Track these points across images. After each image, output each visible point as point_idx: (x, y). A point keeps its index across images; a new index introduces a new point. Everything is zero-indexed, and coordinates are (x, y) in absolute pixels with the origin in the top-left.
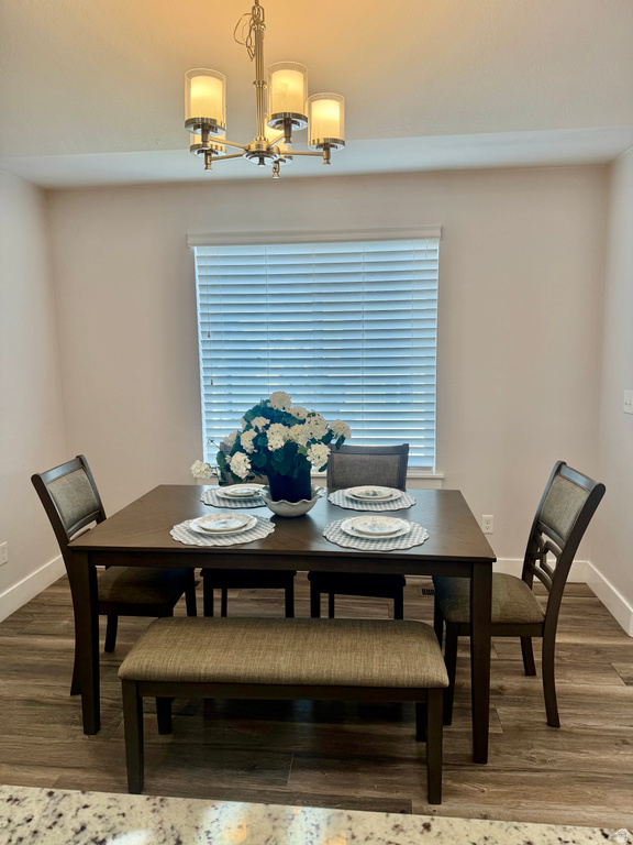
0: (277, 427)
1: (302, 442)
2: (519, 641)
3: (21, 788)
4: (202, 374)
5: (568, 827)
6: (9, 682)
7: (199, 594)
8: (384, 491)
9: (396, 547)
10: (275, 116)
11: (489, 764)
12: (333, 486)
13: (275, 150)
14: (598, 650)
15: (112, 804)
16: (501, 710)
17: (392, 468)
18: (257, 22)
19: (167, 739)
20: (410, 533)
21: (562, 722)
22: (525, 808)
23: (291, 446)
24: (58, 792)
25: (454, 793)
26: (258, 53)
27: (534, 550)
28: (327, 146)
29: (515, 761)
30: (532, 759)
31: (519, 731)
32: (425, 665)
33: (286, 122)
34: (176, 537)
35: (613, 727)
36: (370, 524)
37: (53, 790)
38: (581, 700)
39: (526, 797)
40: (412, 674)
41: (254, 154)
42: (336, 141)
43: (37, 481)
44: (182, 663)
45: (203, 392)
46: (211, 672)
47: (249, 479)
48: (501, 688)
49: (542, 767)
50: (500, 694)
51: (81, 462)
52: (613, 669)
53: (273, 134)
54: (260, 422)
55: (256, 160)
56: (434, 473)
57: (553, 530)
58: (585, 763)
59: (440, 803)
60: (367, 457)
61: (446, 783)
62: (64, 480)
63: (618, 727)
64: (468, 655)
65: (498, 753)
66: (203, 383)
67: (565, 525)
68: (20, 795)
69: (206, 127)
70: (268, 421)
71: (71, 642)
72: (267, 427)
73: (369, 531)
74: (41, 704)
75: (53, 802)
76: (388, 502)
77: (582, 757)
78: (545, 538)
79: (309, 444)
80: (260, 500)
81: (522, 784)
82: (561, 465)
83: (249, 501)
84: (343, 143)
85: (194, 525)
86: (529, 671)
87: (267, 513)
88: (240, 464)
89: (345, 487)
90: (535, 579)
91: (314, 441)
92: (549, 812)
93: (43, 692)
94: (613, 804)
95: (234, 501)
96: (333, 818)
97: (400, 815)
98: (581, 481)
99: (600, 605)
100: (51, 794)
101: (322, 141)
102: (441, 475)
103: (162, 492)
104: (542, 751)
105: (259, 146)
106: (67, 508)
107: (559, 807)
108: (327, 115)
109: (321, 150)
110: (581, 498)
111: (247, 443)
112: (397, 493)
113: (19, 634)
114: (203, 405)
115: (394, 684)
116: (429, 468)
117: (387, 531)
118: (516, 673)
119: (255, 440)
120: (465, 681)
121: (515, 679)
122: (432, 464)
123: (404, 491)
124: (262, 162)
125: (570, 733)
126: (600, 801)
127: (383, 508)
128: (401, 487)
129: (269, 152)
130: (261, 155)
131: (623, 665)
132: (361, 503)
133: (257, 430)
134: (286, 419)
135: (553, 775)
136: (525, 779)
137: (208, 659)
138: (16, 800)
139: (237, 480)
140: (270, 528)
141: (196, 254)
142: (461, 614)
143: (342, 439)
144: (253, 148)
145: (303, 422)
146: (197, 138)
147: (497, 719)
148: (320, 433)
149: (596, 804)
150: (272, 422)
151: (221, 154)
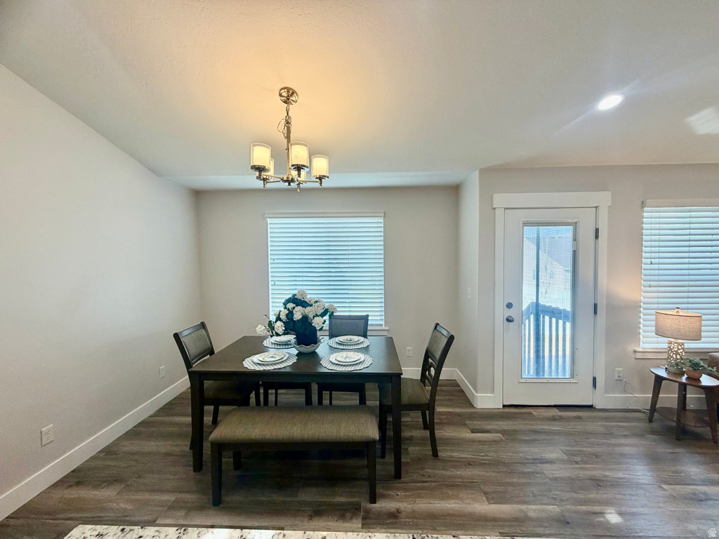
0: (299, 308)
1: (311, 316)
2: (420, 414)
3: (107, 526)
4: (270, 279)
5: (397, 535)
6: (157, 443)
7: (262, 391)
8: (356, 338)
9: (356, 368)
10: (293, 166)
11: (402, 479)
12: (332, 336)
13: (296, 180)
14: (459, 415)
15: (156, 534)
16: (411, 449)
17: (359, 326)
18: (288, 122)
19: (238, 473)
20: (364, 361)
21: (439, 454)
22: (418, 504)
23: (305, 319)
24: (127, 528)
25: (383, 496)
26: (288, 137)
27: (426, 366)
28: (321, 178)
29: (415, 477)
30: (423, 476)
31: (419, 460)
32: (368, 429)
33: (299, 168)
34: (245, 365)
35: (463, 456)
36: (345, 356)
37: (125, 527)
38: (449, 442)
39: (419, 497)
40: (360, 434)
41: (285, 181)
42: (324, 176)
43: (176, 336)
44: (243, 432)
45: (270, 287)
46: (258, 437)
47: (285, 334)
48: (411, 436)
49: (428, 480)
50: (411, 440)
51: (203, 325)
52: (465, 424)
53: (294, 173)
54: (290, 305)
55: (287, 184)
56: (384, 328)
57: (433, 358)
58: (450, 477)
59: (375, 503)
60: (349, 321)
61: (379, 490)
62: (193, 335)
63: (466, 456)
64: (391, 419)
65: (407, 472)
66: (270, 283)
67: (438, 355)
68: (105, 532)
69: (260, 169)
70: (294, 305)
71: (189, 419)
72: (294, 308)
73: (344, 360)
74: (173, 455)
75: (122, 535)
76: (356, 344)
77: (449, 473)
78: (430, 360)
79: (314, 317)
80: (291, 345)
81: (418, 490)
82: (437, 324)
83: (286, 344)
84: (328, 177)
85: (256, 358)
86: (425, 428)
87: (294, 351)
88: (279, 327)
89: (337, 336)
90: (426, 381)
91: (317, 315)
92: (430, 505)
93: (175, 449)
94: (462, 499)
95: (280, 345)
96: (276, 536)
97: (311, 532)
98: (445, 333)
99: (462, 391)
100: (123, 530)
101: (318, 176)
102: (387, 328)
103: (245, 339)
104: (429, 471)
105: (288, 178)
106: (192, 350)
107: (435, 502)
108: (320, 165)
109: (318, 180)
110: (445, 341)
111: (283, 317)
112: (362, 339)
113: (167, 415)
114: (270, 294)
115: (351, 441)
116: (382, 325)
117: (353, 360)
118: (420, 429)
119: (287, 315)
120: (390, 433)
121: (418, 431)
122: (383, 323)
123: (367, 338)
124: (289, 184)
125: (444, 461)
126: (455, 497)
127: (354, 347)
128: (365, 336)
129: (293, 181)
130: (290, 181)
131: (471, 422)
132: (343, 345)
133: (288, 310)
134: (303, 304)
135: (433, 484)
136: (419, 487)
137: (257, 430)
138: (102, 535)
139: (278, 335)
140: (294, 360)
141: (269, 222)
142: (388, 401)
143: (333, 313)
144: (285, 179)
145: (311, 305)
146: (257, 173)
147: (408, 454)
148: (320, 311)
149: (453, 499)
150: (297, 306)
151: (272, 180)
